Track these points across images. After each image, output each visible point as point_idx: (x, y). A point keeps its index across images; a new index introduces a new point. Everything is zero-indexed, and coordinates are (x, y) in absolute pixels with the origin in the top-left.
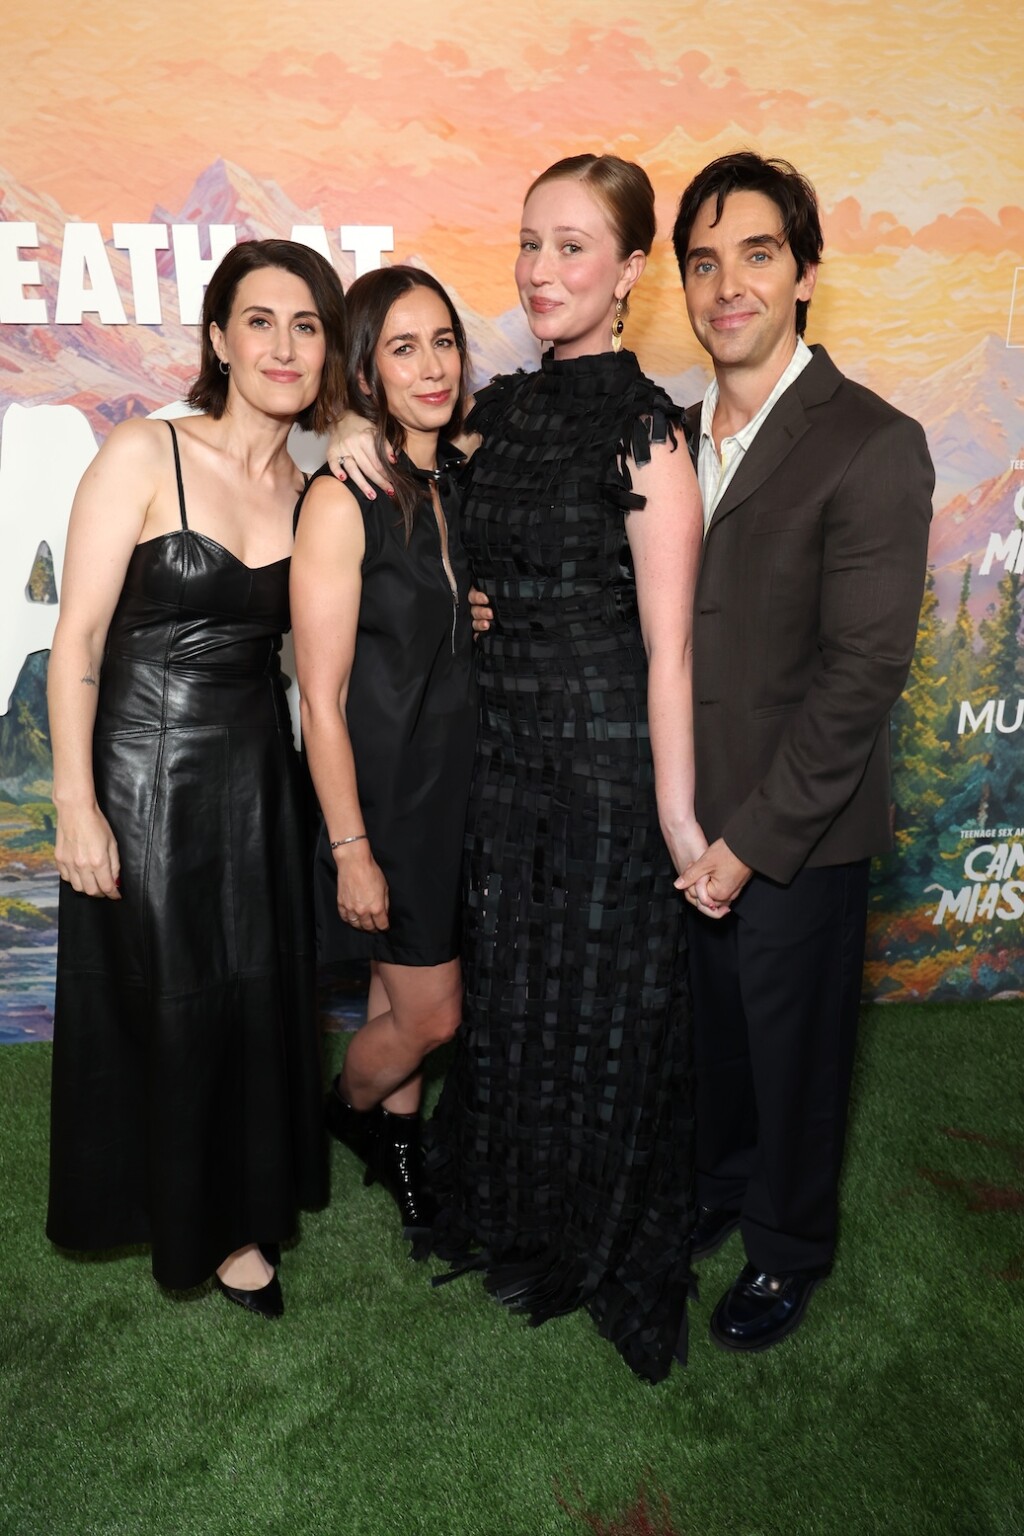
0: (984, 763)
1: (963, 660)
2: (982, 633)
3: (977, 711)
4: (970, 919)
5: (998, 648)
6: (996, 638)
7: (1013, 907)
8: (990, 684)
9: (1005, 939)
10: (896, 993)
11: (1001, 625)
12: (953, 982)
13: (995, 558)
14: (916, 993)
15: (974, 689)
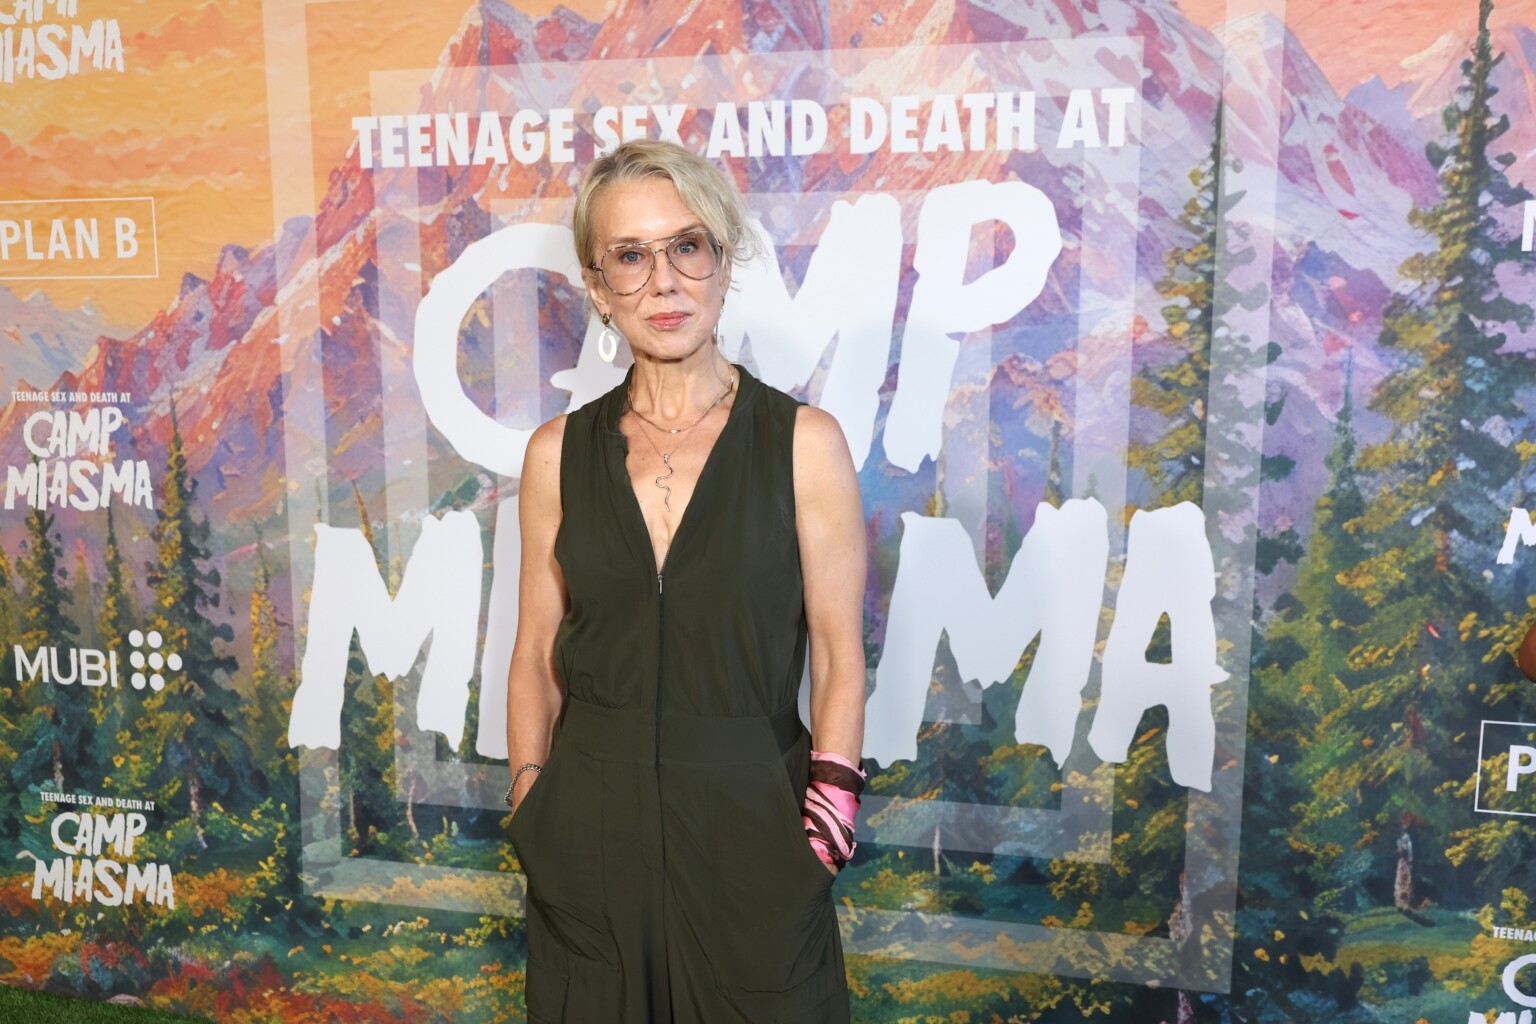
0: (49, 717)
1: (7, 598)
2: (19, 572)
3: (31, 656)
4: (68, 899)
5: (37, 590)
6: (35, 578)
7: (111, 891)
8: (38, 628)
9: (110, 930)
10: (10, 975)
11: (37, 563)
12: (65, 973)
13: (16, 492)
14: (30, 980)
15: (24, 633)
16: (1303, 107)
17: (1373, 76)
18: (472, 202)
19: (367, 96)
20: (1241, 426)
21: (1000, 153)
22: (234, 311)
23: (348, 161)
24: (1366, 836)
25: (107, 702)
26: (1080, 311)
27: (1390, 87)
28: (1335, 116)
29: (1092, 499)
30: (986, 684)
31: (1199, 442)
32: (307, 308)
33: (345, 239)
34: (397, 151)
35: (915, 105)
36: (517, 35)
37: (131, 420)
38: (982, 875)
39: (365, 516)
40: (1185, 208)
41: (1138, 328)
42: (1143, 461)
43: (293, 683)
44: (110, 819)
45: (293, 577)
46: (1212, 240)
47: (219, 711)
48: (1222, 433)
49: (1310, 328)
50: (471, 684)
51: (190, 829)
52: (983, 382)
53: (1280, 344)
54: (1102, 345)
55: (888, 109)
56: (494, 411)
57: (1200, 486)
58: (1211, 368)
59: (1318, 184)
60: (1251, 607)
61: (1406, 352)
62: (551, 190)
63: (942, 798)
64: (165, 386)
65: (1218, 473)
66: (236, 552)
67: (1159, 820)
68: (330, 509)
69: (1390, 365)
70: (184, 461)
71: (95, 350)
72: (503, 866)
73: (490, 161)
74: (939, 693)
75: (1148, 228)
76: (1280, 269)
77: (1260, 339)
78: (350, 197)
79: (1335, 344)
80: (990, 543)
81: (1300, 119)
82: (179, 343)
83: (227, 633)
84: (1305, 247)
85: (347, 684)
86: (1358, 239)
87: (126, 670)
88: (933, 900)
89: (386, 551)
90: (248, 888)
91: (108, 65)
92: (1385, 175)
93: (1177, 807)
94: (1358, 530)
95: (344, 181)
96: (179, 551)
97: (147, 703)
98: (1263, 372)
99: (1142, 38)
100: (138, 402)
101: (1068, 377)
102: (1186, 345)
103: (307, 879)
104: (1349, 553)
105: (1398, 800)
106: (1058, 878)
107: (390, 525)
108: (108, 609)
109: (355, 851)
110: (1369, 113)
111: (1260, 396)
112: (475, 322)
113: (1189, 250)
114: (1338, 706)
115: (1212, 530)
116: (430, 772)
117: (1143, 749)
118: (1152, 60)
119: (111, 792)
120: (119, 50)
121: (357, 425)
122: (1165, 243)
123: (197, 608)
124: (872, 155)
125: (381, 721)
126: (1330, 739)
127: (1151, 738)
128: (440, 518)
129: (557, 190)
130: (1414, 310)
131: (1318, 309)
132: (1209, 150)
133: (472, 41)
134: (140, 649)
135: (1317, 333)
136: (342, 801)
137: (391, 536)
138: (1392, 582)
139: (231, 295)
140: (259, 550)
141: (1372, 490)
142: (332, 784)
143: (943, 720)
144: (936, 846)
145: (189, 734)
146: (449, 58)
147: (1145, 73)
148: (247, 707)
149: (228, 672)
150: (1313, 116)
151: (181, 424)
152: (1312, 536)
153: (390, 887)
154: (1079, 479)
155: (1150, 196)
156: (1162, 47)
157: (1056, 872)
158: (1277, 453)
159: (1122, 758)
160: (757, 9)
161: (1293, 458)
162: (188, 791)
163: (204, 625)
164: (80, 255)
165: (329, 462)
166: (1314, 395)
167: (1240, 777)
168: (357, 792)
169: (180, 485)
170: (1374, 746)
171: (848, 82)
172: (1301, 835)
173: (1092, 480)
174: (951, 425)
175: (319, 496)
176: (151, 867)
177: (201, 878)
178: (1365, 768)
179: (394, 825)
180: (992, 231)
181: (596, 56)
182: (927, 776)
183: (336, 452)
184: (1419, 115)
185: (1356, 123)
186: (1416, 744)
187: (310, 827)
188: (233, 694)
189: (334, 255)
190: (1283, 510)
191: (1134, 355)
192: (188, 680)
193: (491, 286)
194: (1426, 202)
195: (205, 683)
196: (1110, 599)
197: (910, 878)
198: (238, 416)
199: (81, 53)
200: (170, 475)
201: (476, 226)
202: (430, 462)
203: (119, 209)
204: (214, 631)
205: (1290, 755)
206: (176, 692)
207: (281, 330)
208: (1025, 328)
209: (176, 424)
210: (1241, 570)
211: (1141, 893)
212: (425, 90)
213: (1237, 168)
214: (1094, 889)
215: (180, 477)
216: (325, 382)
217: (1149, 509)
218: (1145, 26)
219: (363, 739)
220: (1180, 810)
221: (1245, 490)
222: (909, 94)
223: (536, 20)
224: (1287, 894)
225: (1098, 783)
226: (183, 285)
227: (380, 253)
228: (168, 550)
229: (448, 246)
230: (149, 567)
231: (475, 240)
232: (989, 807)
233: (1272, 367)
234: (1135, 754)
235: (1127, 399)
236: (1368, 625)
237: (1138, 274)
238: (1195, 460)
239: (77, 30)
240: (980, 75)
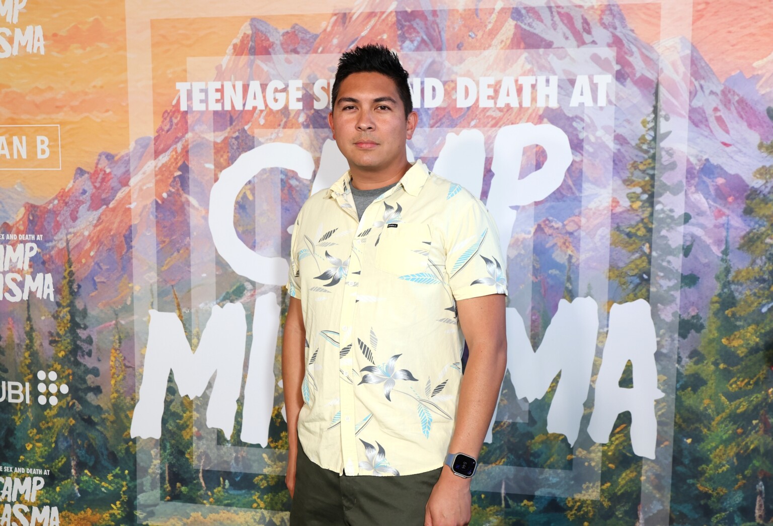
16: (702, 87)
17: (738, 71)
18: (244, 130)
19: (185, 71)
20: (670, 258)
21: (539, 109)
22: (105, 190)
23: (174, 106)
24: (740, 483)
25: (23, 412)
26: (583, 195)
27: (747, 78)
28: (719, 92)
29: (589, 297)
30: (531, 400)
31: (647, 266)
32: (148, 188)
33: (171, 150)
34: (201, 101)
35: (492, 82)
36: (271, 40)
37: (42, 250)
38: (528, 507)
39: (178, 305)
40: (639, 139)
41: (614, 204)
42: (617, 276)
43: (134, 401)
44: (23, 480)
45: (136, 340)
46: (653, 157)
47: (90, 417)
48: (660, 261)
49: (706, 205)
50: (238, 401)
51: (71, 486)
52: (529, 233)
53: (691, 214)
54: (594, 213)
55: (477, 84)
56: (255, 246)
57: (648, 291)
58: (654, 226)
59: (710, 128)
60: (676, 357)
61: (757, 218)
62: (289, 124)
63: (506, 464)
64: (63, 231)
65: (658, 283)
66: (101, 326)
67: (627, 475)
68: (158, 301)
69: (749, 226)
70: (73, 274)
71: (22, 211)
72: (255, 505)
73: (255, 108)
74: (505, 405)
75: (619, 150)
76: (690, 173)
77: (679, 211)
78: (174, 126)
79: (720, 214)
80: (533, 322)
81: (700, 93)
82: (72, 207)
83: (96, 372)
84: (704, 162)
85: (165, 401)
86: (732, 158)
87: (35, 394)
88: (501, 522)
89: (190, 325)
90: (104, 520)
91: (35, 51)
92: (745, 124)
93: (636, 468)
94: (734, 315)
95: (171, 118)
96: (69, 325)
97: (47, 413)
98: (681, 229)
99: (615, 49)
100: (47, 240)
101: (576, 231)
102: (640, 213)
103: (139, 514)
104: (729, 327)
105: (756, 463)
106: (571, 509)
107: (193, 310)
108: (26, 358)
109: (168, 498)
110: (736, 91)
111: (681, 242)
112: (245, 197)
113: (641, 163)
114: (723, 411)
115: (655, 315)
116: (213, 452)
117: (617, 436)
118: (621, 60)
119: (24, 465)
120: (42, 42)
121: (175, 254)
122: (628, 158)
123: (78, 358)
124: (468, 108)
125: (185, 422)
126: (719, 430)
127: (622, 430)
128: (222, 307)
129: (292, 124)
130: (762, 196)
131: (710, 195)
132: (651, 109)
133: (245, 42)
134: (44, 382)
135: (710, 208)
136: (161, 469)
137: (193, 317)
138: (752, 343)
139: (103, 180)
140: (116, 325)
141: (740, 293)
142: (156, 459)
143: (507, 420)
144: (503, 491)
145: (72, 430)
146: (232, 51)
147: (617, 67)
148: (107, 414)
149: (95, 394)
150: (707, 92)
151: (72, 253)
152: (709, 318)
153: (188, 518)
154: (582, 286)
155: (620, 133)
156: (626, 53)
157: (570, 505)
158: (690, 272)
159: (606, 441)
160: (406, 28)
161: (698, 276)
162: (70, 463)
163: (82, 368)
164: (15, 156)
165: (158, 275)
166: (709, 241)
167: (671, 450)
168: (170, 463)
169: (71, 287)
170: (743, 433)
171: (455, 69)
172: (704, 483)
173: (589, 287)
174: (512, 256)
175: (152, 295)
176: (46, 508)
177: (76, 514)
178: (738, 445)
179: (191, 482)
180: (534, 151)
181: (316, 52)
182: (498, 451)
183: (163, 269)
184: (763, 92)
185: (729, 96)
186: (766, 432)
187: (142, 484)
188: (99, 408)
189: (164, 159)
190: (693, 304)
191: (612, 219)
192: (72, 399)
193: (254, 177)
194: (767, 139)
195: (82, 401)
196: (599, 352)
197: (488, 510)
198: (105, 248)
199: (20, 44)
200: (65, 282)
201: (246, 144)
202: (217, 276)
203: (39, 131)
204: (88, 371)
205: (698, 438)
206: (64, 406)
207: (132, 200)
208: (553, 203)
209: (69, 252)
210: (671, 337)
211: (617, 517)
212: (218, 68)
213: (667, 119)
214: (591, 514)
215: (71, 282)
216: (157, 230)
217: (620, 303)
218: (617, 42)
219: (174, 433)
220: (638, 469)
221: (672, 293)
222: (489, 76)
223: (282, 31)
224: (697, 516)
225: (593, 455)
226: (75, 175)
227: (191, 158)
228: (62, 324)
229: (230, 155)
230: (51, 334)
231: (246, 151)
232: (532, 469)
233: (687, 226)
234: (613, 439)
235: (608, 242)
236: (739, 367)
237: (613, 176)
238: (645, 276)
239: (18, 31)
240: (528, 66)
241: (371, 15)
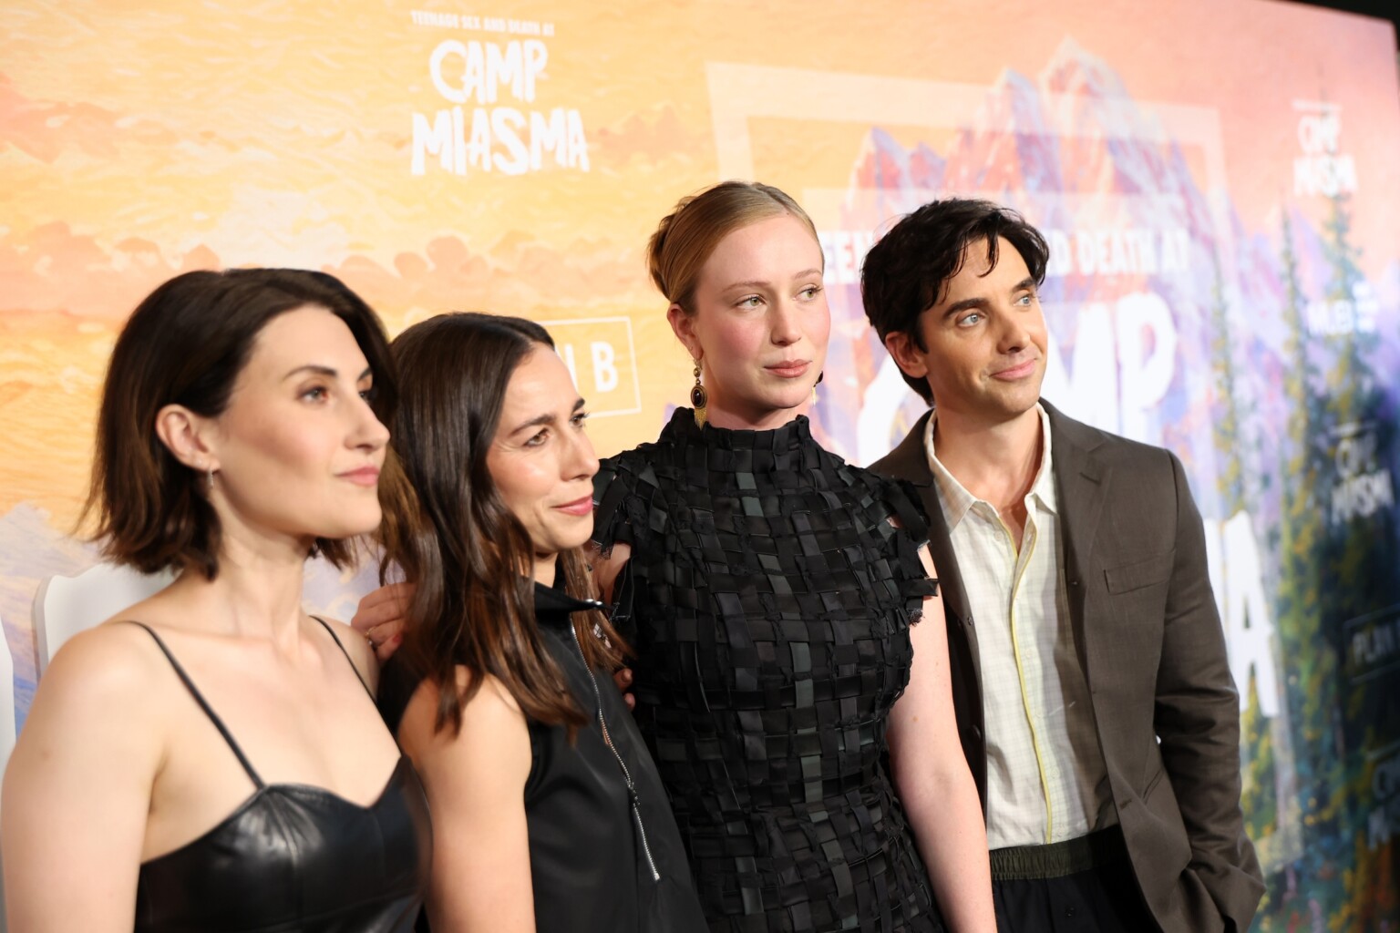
20: (1251, 455)
21: (1143, 275)
28: (1251, 254)
31: (1239, 470)
36: (898, 165)
40: (1212, 311)
41: (1210, 396)
42: (1223, 488)
46: (1224, 333)
48: (1245, 462)
49: (1263, 388)
53: (1256, 400)
55: (1094, 241)
57: (1244, 499)
58: (1236, 419)
59: (1252, 296)
60: (1272, 578)
65: (1249, 489)
67: (1264, 745)
69: (1288, 407)
75: (1203, 326)
76: (1249, 351)
77: (1249, 397)
79: (1271, 397)
81: (1241, 254)
84: (1253, 336)
91: (572, 163)
92: (1270, 289)
93: (1267, 733)
98: (1253, 419)
99: (1184, 198)
102: (1226, 404)
105: (1330, 688)
111: (1255, 435)
113: (1218, 340)
115: (1253, 528)
117: (1252, 697)
120: (582, 148)
122: (1210, 335)
124: (1091, 276)
131: (1263, 375)
132: (1215, 273)
133: (871, 166)
135: (1266, 391)
146: (857, 180)
147: (1188, 222)
152: (1282, 524)
155: (1200, 303)
156: (1191, 204)
158: (1265, 472)
161: (1271, 474)
166: (1270, 431)
180: (1146, 331)
184: (1275, 253)
185: (1257, 258)
190: (1272, 510)
199: (542, 146)
203: (594, 332)
212: (843, 209)
213: (1226, 284)
221: (1259, 499)
223: (908, 153)
229: (874, 359)
233: (1255, 415)
234: (1251, 700)
235: (1212, 446)
238: (1240, 483)
240: (1128, 218)
241: (993, 135)
